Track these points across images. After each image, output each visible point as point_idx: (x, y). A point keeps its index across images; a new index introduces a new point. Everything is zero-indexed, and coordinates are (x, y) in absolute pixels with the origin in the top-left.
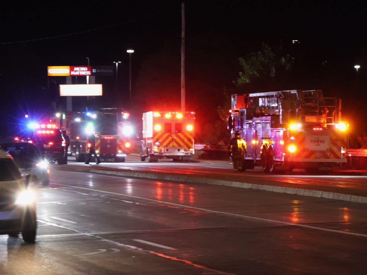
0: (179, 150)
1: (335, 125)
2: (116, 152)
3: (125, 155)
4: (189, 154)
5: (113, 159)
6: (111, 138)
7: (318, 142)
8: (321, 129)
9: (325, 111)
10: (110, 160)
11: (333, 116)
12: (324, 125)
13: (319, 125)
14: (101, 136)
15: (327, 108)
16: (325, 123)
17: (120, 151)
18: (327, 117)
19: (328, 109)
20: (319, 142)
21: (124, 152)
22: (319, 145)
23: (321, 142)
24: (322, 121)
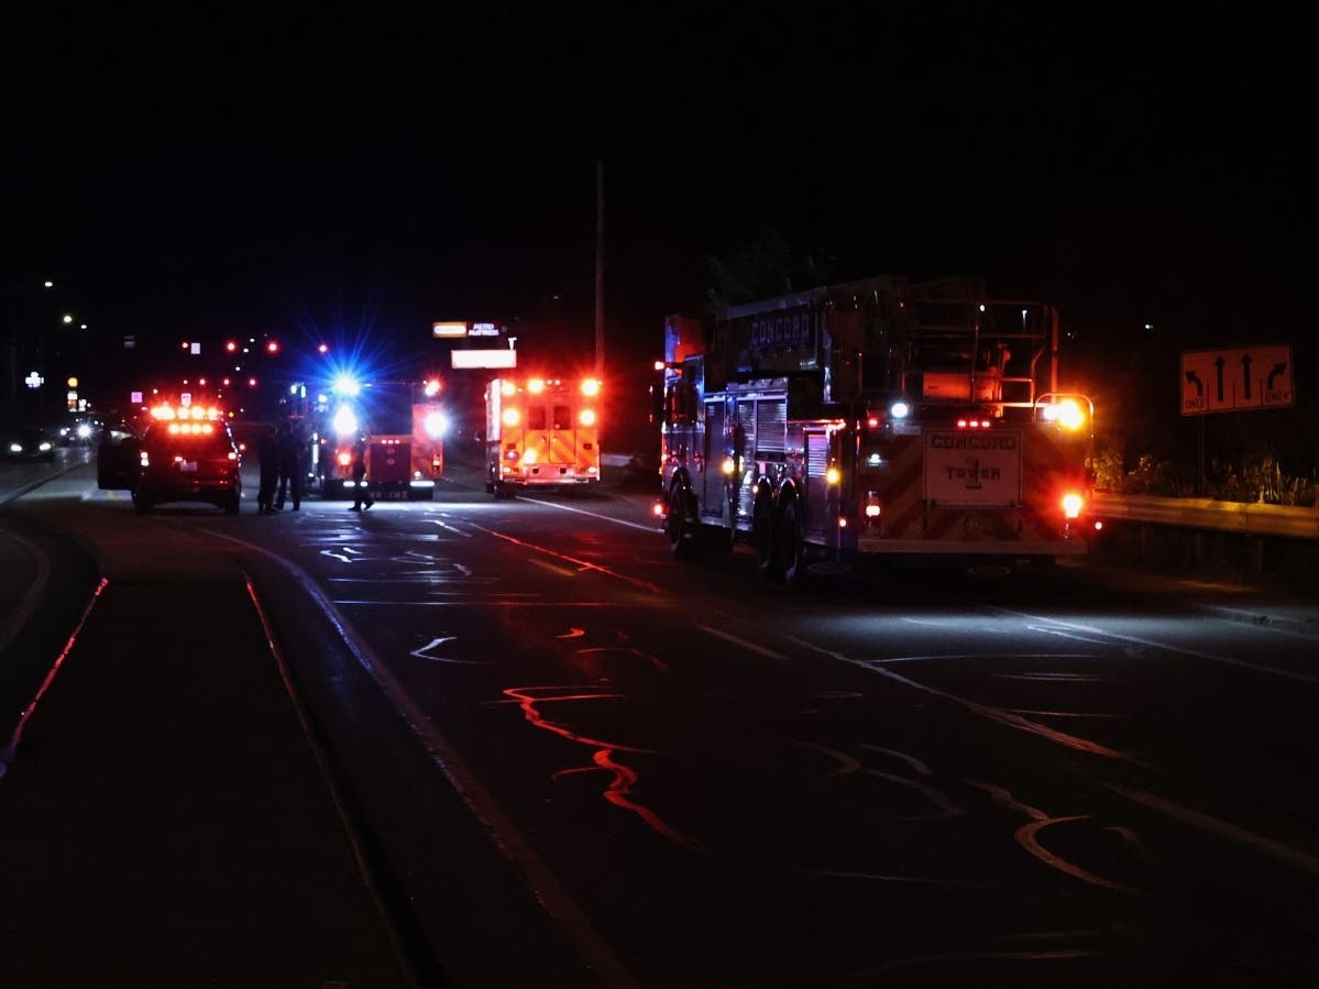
0: (563, 471)
1: (1039, 410)
2: (410, 477)
3: (430, 484)
4: (587, 481)
5: (405, 493)
6: (397, 442)
7: (974, 474)
8: (986, 424)
9: (997, 355)
10: (397, 495)
11: (1033, 373)
12: (996, 409)
13: (977, 408)
14: (373, 437)
15: (1005, 345)
16: (998, 401)
17: (418, 474)
18: (1004, 376)
19: (1008, 349)
20: (979, 476)
21: (426, 476)
22: (980, 487)
23: (985, 475)
24: (988, 394)
